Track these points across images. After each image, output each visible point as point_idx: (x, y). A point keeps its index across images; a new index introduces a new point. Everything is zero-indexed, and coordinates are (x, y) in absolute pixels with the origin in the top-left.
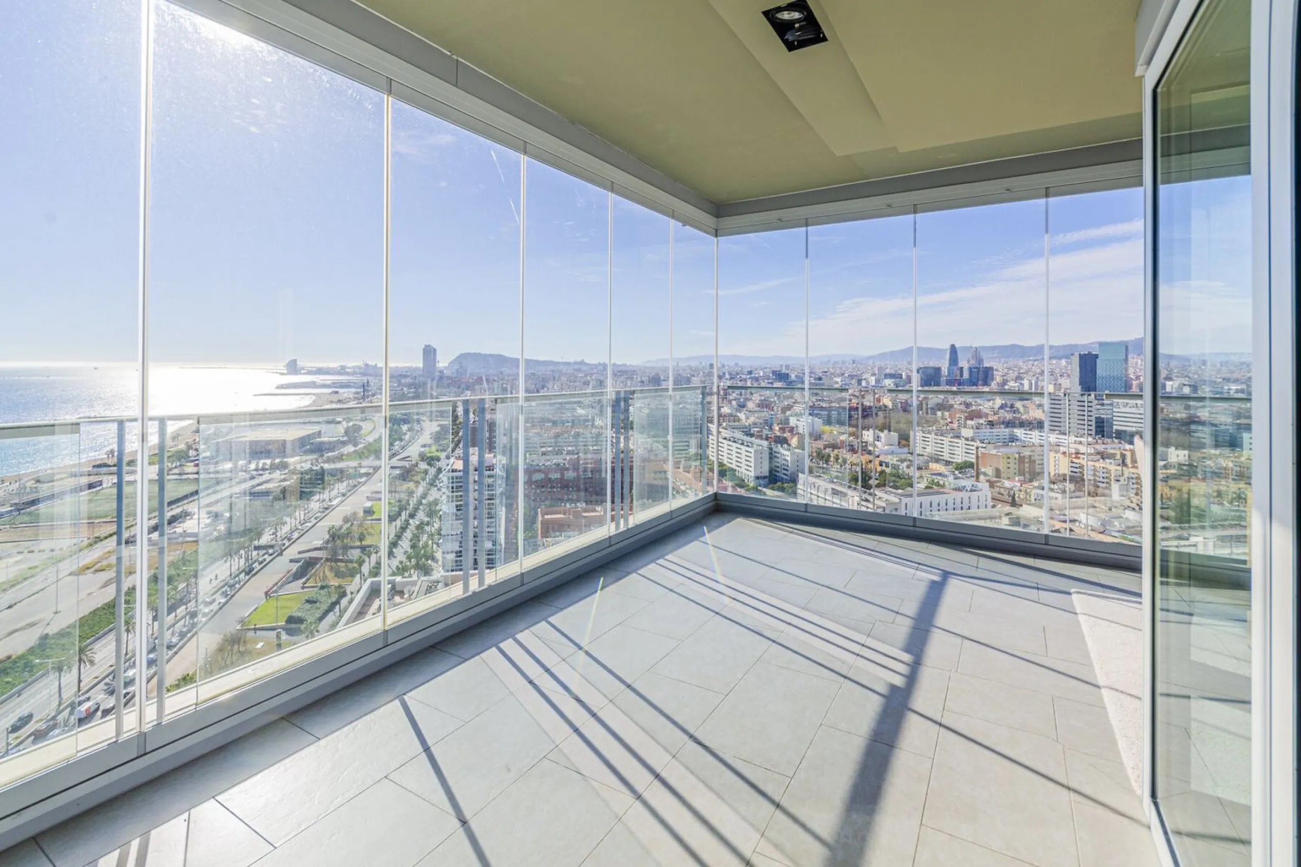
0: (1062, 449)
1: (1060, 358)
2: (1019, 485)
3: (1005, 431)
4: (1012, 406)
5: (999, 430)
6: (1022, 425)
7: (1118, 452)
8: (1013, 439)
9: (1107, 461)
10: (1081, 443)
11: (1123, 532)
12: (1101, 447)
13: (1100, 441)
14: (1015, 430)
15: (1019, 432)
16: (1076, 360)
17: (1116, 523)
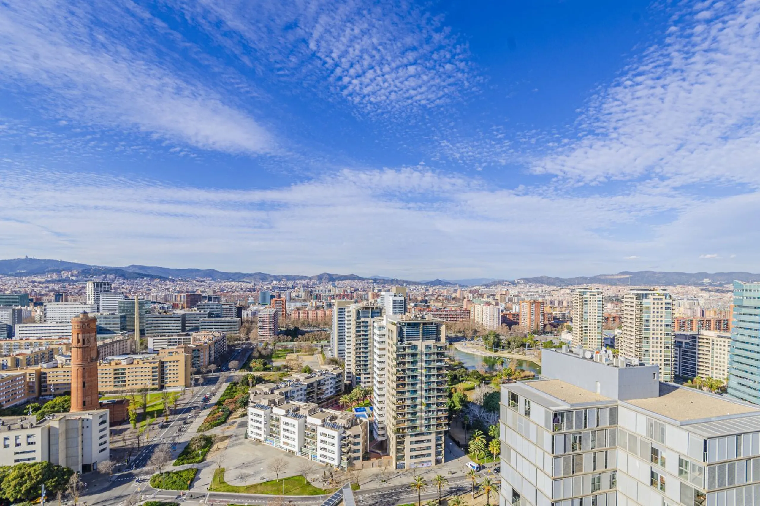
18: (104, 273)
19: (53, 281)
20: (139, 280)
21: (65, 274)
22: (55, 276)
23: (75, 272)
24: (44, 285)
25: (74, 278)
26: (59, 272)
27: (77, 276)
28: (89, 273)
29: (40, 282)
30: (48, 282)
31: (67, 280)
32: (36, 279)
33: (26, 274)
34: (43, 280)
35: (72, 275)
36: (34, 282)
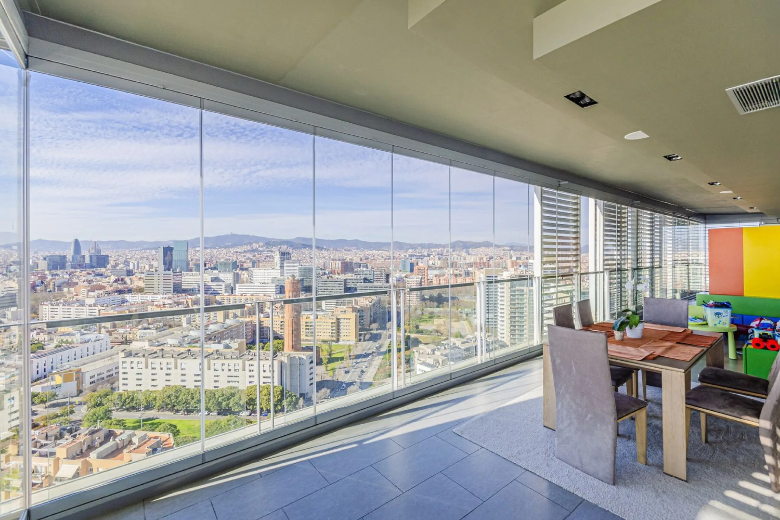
0: (155, 303)
1: (152, 249)
2: (129, 330)
3: (117, 297)
4: (122, 280)
5: (114, 296)
6: (130, 291)
7: (185, 301)
8: (124, 301)
9: (180, 306)
10: (165, 298)
11: (190, 343)
12: (176, 299)
13: (176, 296)
14: (126, 295)
15: (128, 297)
16: (161, 251)
17: (186, 340)
18: (279, 245)
19: (248, 251)
20: (303, 250)
21: (255, 246)
22: (249, 248)
23: (261, 244)
24: (243, 255)
25: (261, 249)
26: (251, 244)
27: (262, 247)
28: (270, 245)
29: (240, 252)
30: (245, 252)
31: (256, 250)
32: (238, 250)
33: (232, 246)
34: (242, 251)
35: (259, 247)
36: (237, 252)
